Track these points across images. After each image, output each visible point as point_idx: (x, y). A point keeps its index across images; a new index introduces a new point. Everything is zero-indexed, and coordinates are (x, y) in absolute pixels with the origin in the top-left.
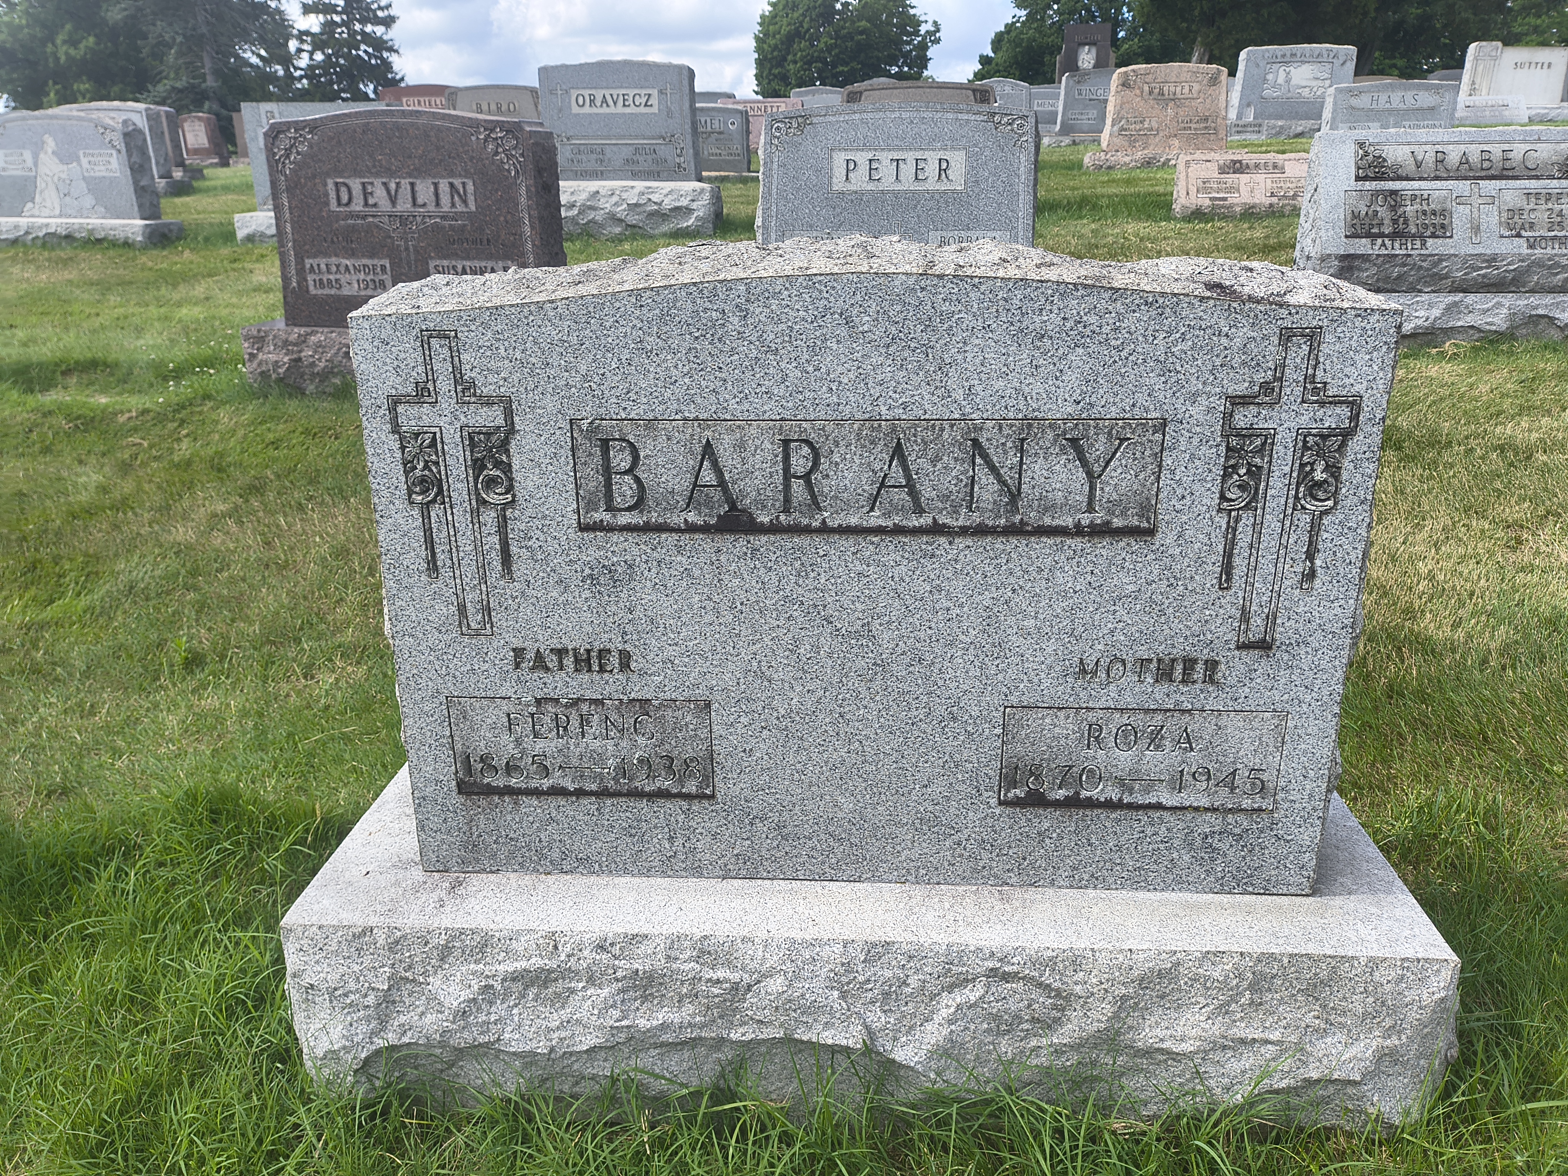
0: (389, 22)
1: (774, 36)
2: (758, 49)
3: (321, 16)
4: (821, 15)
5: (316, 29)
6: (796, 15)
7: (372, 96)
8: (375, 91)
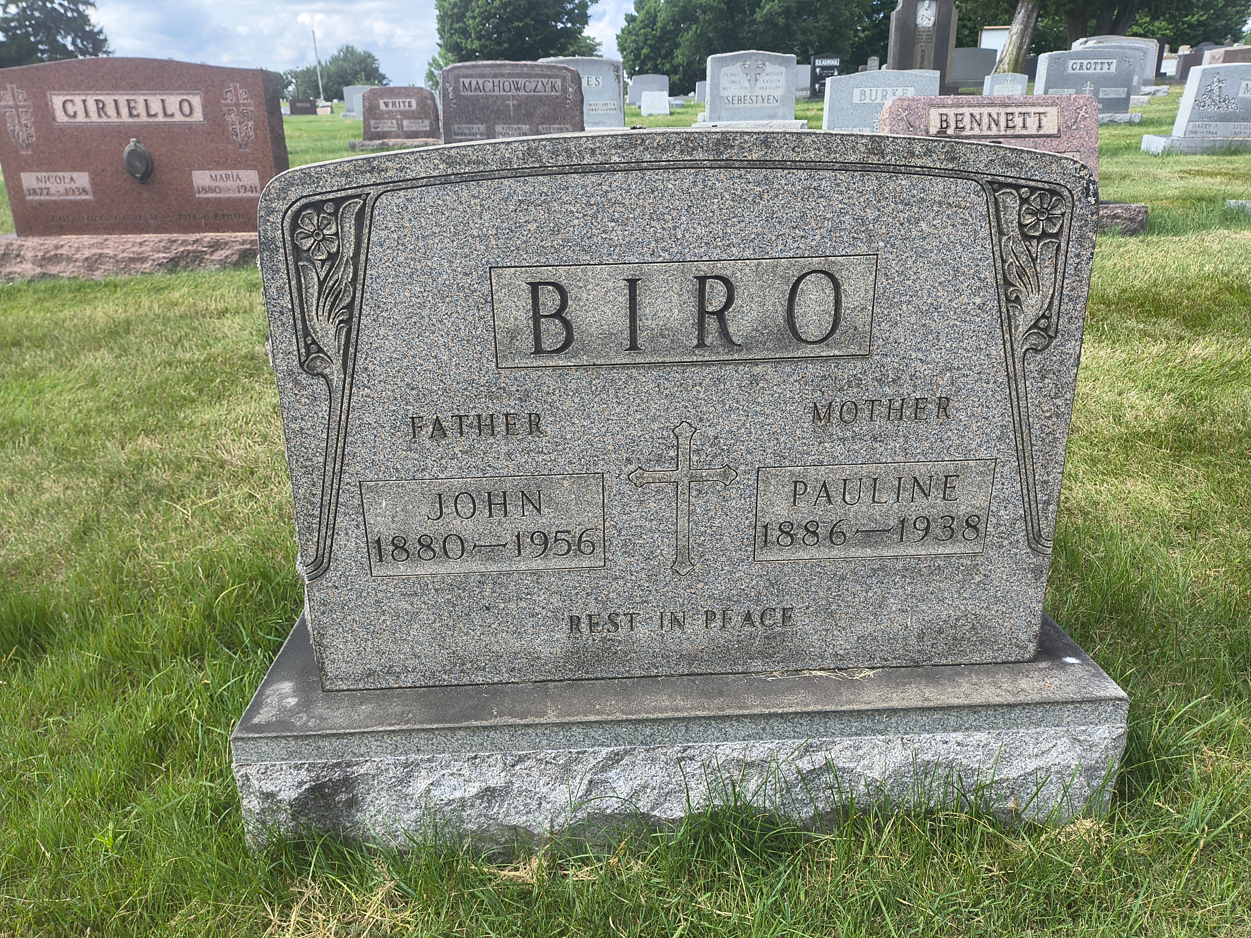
7: (71, 48)
8: (74, 43)
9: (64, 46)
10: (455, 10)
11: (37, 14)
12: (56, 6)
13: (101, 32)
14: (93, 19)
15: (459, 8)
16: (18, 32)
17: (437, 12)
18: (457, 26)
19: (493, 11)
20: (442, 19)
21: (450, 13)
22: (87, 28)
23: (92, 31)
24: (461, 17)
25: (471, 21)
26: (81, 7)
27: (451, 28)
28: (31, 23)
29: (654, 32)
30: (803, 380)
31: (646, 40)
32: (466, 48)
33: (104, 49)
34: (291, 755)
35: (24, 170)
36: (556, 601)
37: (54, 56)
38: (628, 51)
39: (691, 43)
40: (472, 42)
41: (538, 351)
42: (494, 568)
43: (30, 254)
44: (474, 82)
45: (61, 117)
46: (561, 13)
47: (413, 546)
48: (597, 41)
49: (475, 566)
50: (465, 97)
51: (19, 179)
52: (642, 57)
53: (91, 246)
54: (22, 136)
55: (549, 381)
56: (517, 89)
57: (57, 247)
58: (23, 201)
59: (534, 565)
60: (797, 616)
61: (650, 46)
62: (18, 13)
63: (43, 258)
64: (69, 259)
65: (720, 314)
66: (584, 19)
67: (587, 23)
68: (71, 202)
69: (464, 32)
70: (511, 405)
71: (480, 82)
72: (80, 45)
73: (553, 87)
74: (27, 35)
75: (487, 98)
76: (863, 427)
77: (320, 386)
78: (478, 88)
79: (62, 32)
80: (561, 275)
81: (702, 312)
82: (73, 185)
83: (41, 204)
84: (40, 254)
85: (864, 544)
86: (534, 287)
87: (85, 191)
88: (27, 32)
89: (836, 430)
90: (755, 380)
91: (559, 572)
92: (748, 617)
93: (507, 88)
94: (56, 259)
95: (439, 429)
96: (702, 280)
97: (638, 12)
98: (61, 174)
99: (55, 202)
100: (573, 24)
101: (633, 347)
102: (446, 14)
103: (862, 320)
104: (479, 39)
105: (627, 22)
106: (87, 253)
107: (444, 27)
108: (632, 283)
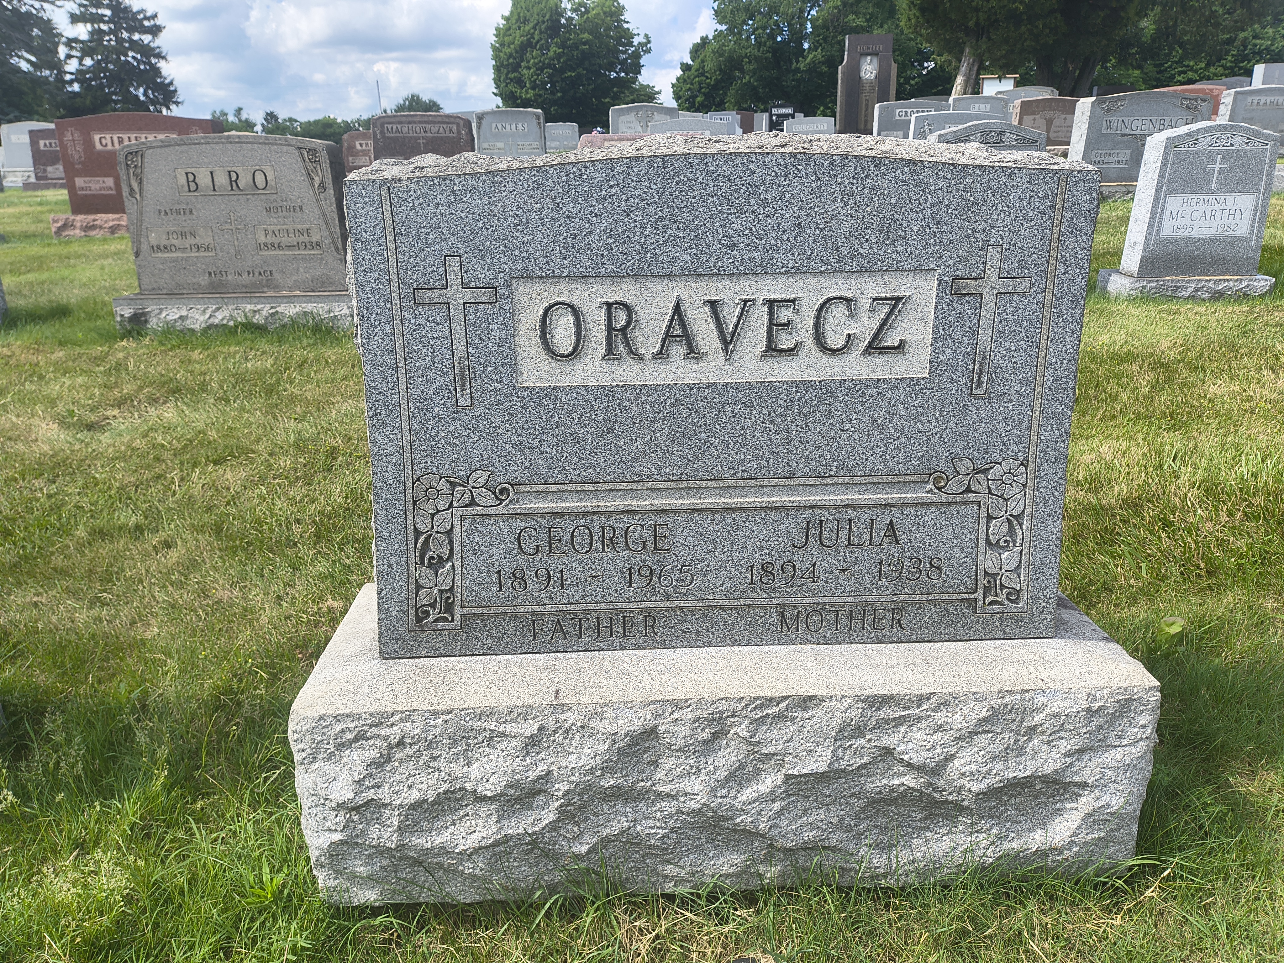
0: (156, 30)
1: (509, 46)
2: (496, 57)
3: (89, 27)
4: (548, 28)
5: (84, 36)
6: (527, 28)
7: (142, 98)
8: (145, 94)
9: (137, 97)
10: (511, 60)
11: (111, 66)
12: (130, 59)
13: (171, 83)
14: (164, 72)
15: (514, 59)
16: (93, 83)
17: (494, 63)
18: (512, 76)
19: (547, 61)
20: (498, 69)
21: (505, 63)
22: (159, 80)
23: (162, 83)
24: (516, 67)
25: (525, 71)
26: (153, 61)
27: (507, 78)
28: (105, 75)
29: (708, 81)
30: (261, 200)
31: (701, 88)
32: (521, 97)
33: (174, 100)
34: (129, 305)
35: (77, 176)
36: (204, 267)
37: (126, 106)
38: (683, 99)
39: (737, 91)
40: (527, 92)
41: (190, 191)
42: (185, 255)
43: (78, 225)
44: (395, 127)
45: (98, 146)
46: (615, 63)
47: (162, 248)
48: (656, 89)
49: (179, 254)
50: (388, 138)
51: (74, 182)
52: (697, 105)
53: (113, 220)
54: (76, 157)
55: (194, 199)
56: (425, 132)
57: (94, 220)
58: (76, 194)
59: (197, 254)
60: (274, 272)
61: (704, 94)
62: (93, 66)
63: (86, 227)
64: (101, 227)
65: (236, 181)
66: (637, 68)
67: (640, 73)
68: (103, 195)
69: (520, 82)
70: (184, 206)
71: (399, 127)
72: (151, 96)
73: (451, 130)
74: (101, 87)
75: (404, 138)
76: (280, 214)
77: (134, 200)
78: (397, 131)
79: (135, 84)
80: (193, 170)
81: (231, 181)
82: (104, 185)
83: (86, 195)
84: (84, 224)
85: (289, 250)
86: (187, 174)
87: (111, 189)
88: (102, 83)
89: (273, 215)
90: (248, 200)
91: (203, 257)
92: (260, 274)
93: (418, 131)
94: (93, 227)
95: (166, 213)
96: (229, 172)
97: (693, 61)
98: (98, 179)
99: (94, 195)
100: (627, 74)
101: (214, 190)
102: (502, 65)
103: (273, 183)
104: (533, 88)
105: (683, 71)
106: (111, 224)
107: (500, 77)
108: (211, 173)
